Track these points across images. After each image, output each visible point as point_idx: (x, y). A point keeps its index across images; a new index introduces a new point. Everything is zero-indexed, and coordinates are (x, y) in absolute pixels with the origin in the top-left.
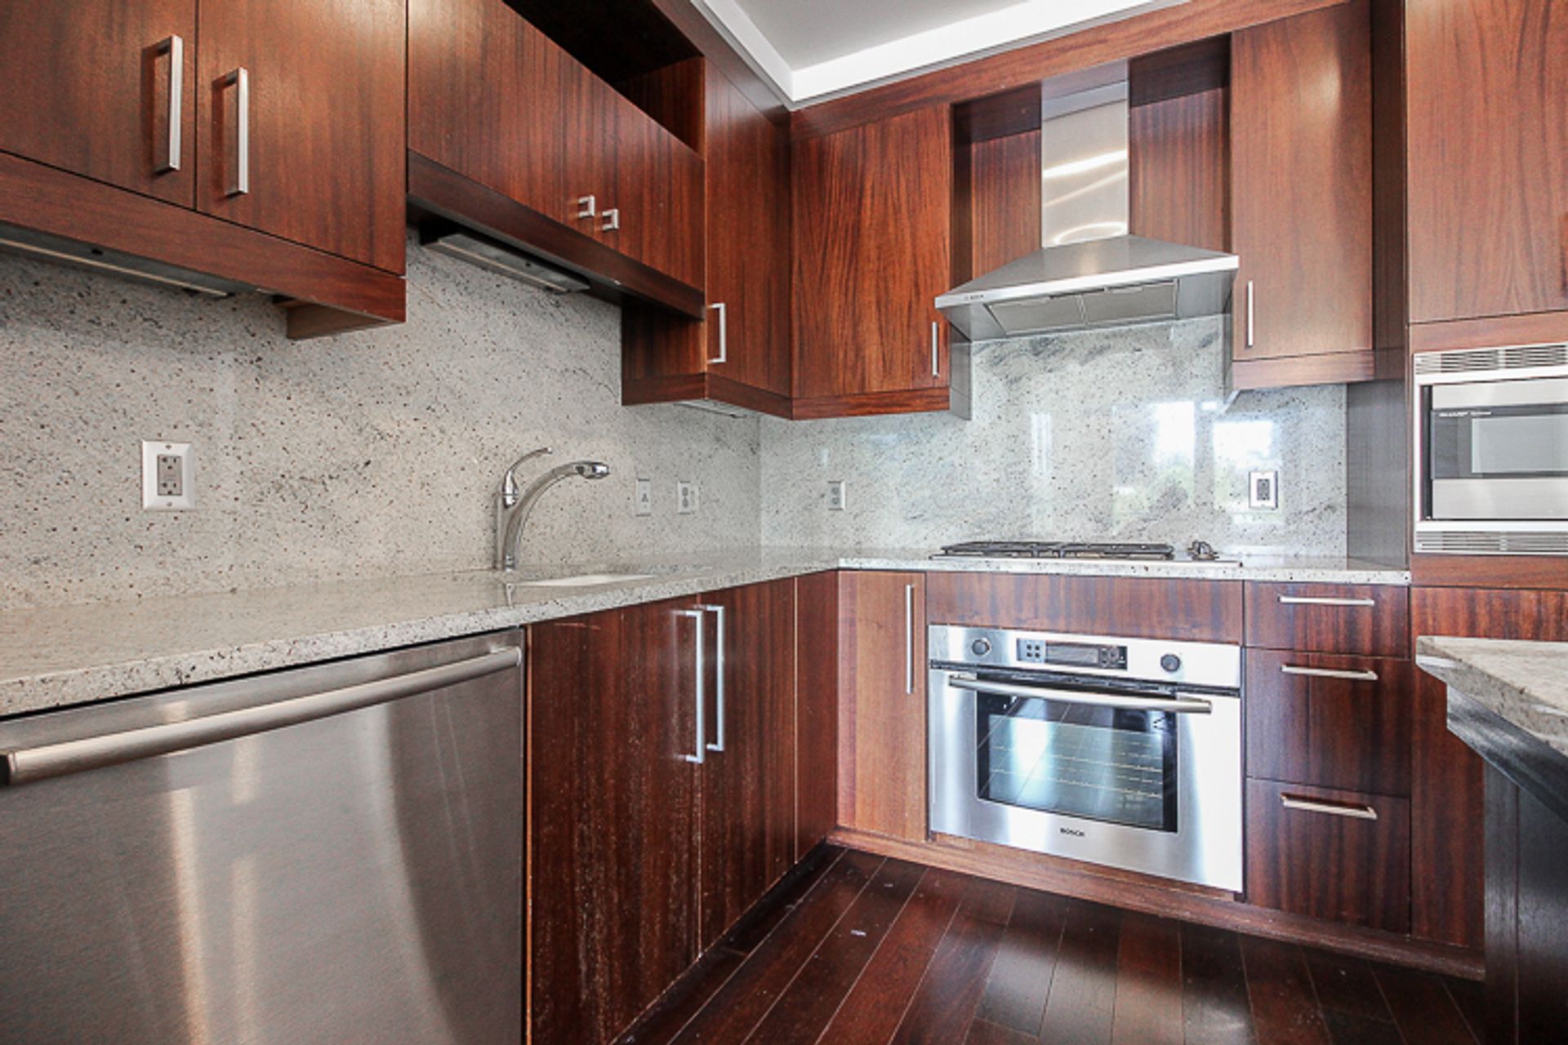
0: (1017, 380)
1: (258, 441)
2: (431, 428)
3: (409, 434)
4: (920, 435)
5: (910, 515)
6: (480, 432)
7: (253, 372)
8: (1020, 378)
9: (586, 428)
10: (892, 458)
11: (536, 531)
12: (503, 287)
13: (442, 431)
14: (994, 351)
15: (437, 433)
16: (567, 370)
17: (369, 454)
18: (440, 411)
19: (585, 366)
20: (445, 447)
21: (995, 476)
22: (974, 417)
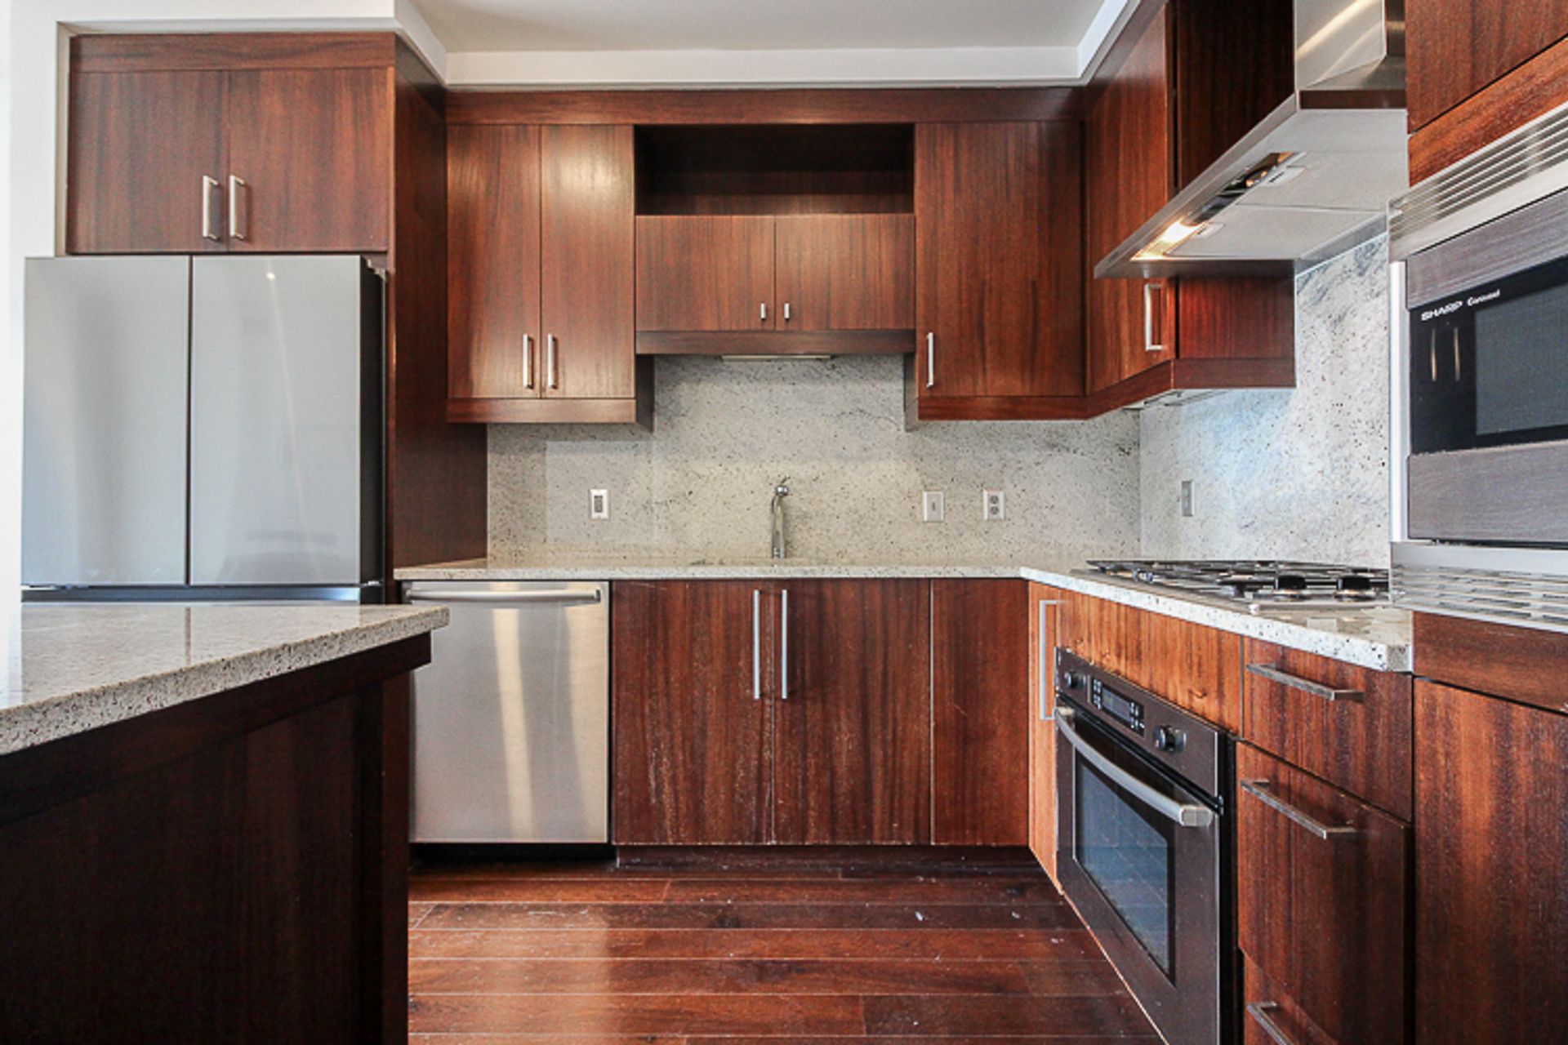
0: (1341, 318)
1: (636, 485)
2: (730, 469)
3: (715, 474)
4: (1251, 414)
5: (1244, 524)
6: (766, 467)
7: (633, 453)
8: (1345, 314)
9: (864, 454)
10: (1229, 449)
11: (813, 533)
12: (784, 369)
13: (738, 469)
14: (1317, 283)
15: (735, 472)
16: (843, 413)
17: (691, 488)
18: (736, 457)
19: (861, 406)
20: (740, 480)
21: (1319, 466)
22: (1298, 383)
